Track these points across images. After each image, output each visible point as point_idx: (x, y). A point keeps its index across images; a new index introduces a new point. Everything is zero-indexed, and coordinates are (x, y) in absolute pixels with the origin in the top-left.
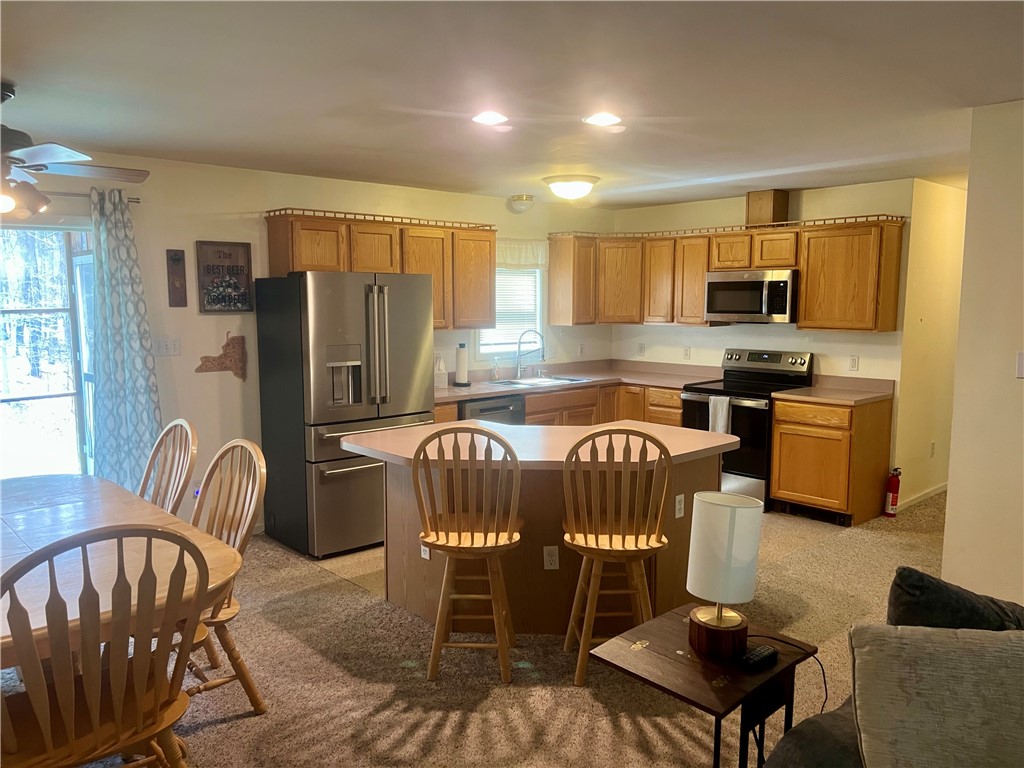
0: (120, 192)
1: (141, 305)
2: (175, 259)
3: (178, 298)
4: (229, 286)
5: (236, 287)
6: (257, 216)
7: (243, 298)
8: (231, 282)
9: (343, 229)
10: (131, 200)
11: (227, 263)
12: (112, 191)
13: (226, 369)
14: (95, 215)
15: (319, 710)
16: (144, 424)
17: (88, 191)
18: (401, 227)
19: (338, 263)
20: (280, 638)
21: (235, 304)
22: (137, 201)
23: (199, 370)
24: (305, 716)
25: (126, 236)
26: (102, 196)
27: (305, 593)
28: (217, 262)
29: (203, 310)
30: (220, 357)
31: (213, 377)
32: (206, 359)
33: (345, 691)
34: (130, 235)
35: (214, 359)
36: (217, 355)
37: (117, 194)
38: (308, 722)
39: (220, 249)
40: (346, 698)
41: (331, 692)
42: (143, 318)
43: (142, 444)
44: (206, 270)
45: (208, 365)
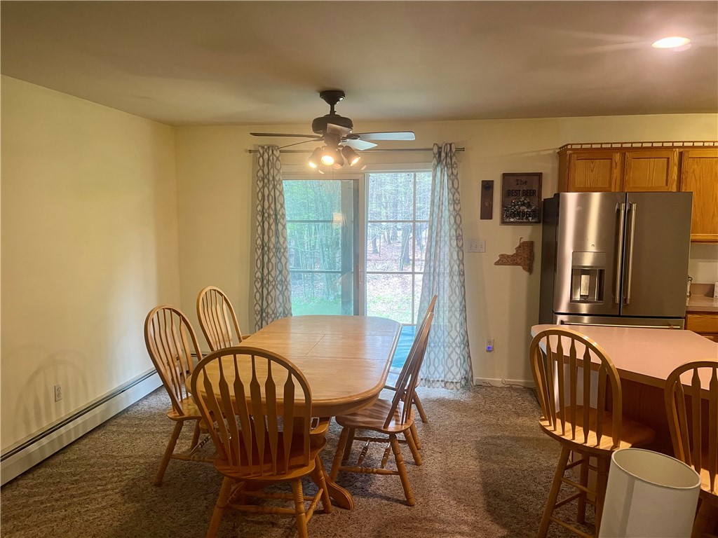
0: (451, 145)
1: (458, 217)
2: (487, 187)
3: (486, 214)
4: (523, 204)
5: (529, 206)
6: (551, 152)
7: (534, 214)
8: (526, 202)
9: (617, 157)
10: (458, 150)
11: (525, 188)
12: (447, 144)
13: (517, 264)
14: (435, 161)
15: (443, 522)
16: (456, 295)
17: (431, 146)
18: (681, 150)
19: (610, 185)
20: (471, 463)
21: (527, 218)
22: (463, 149)
23: (497, 263)
24: (430, 521)
25: (452, 172)
26: (440, 148)
27: (517, 439)
28: (517, 188)
29: (503, 222)
30: (512, 256)
31: (507, 269)
32: (502, 256)
33: (471, 518)
34: (455, 172)
35: (508, 256)
36: (512, 254)
37: (448, 146)
38: (428, 526)
39: (519, 178)
40: (466, 523)
41: (462, 514)
42: (459, 226)
43: (453, 309)
44: (507, 193)
45: (504, 260)
